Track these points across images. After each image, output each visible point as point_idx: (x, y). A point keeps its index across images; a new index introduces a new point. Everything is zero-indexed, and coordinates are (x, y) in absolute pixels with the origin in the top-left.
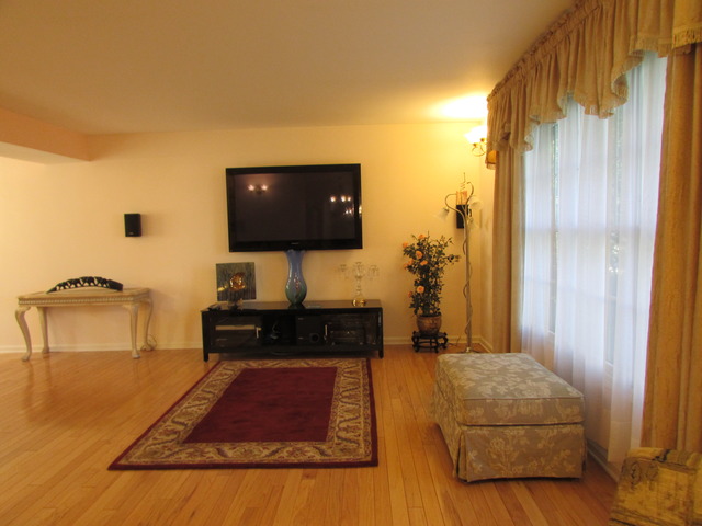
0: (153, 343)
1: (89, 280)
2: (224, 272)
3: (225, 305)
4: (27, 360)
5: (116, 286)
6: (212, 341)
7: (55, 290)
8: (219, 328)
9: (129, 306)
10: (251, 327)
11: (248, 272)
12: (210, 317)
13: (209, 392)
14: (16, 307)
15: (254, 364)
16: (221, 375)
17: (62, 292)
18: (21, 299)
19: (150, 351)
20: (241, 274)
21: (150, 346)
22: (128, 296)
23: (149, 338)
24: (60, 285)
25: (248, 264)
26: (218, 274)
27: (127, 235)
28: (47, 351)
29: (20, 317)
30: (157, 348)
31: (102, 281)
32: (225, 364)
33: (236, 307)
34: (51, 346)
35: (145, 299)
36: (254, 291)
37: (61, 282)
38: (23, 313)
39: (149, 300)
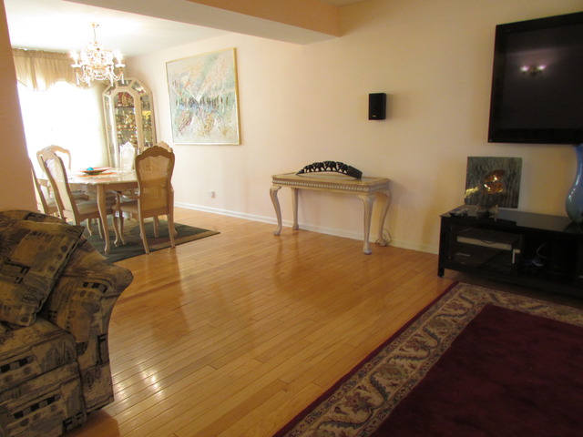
0: (388, 239)
1: (332, 165)
2: (477, 169)
3: (474, 211)
4: (278, 235)
5: (355, 173)
6: (450, 254)
7: (302, 172)
8: (461, 240)
9: (364, 197)
10: (506, 247)
11: (510, 172)
12: (452, 225)
13: (433, 336)
14: (270, 185)
15: (504, 299)
16: (454, 306)
17: (308, 175)
18: (275, 178)
19: (384, 247)
20: (500, 173)
21: (385, 241)
22: (363, 187)
23: (384, 232)
24: (306, 168)
25: (512, 159)
26: (468, 170)
27: (371, 118)
28: (296, 228)
29: (274, 194)
30: (392, 244)
31: (343, 167)
32: (463, 289)
33: (487, 215)
34: (299, 223)
35: (383, 191)
36: (516, 198)
37: (308, 165)
38: (276, 192)
39: (387, 192)
